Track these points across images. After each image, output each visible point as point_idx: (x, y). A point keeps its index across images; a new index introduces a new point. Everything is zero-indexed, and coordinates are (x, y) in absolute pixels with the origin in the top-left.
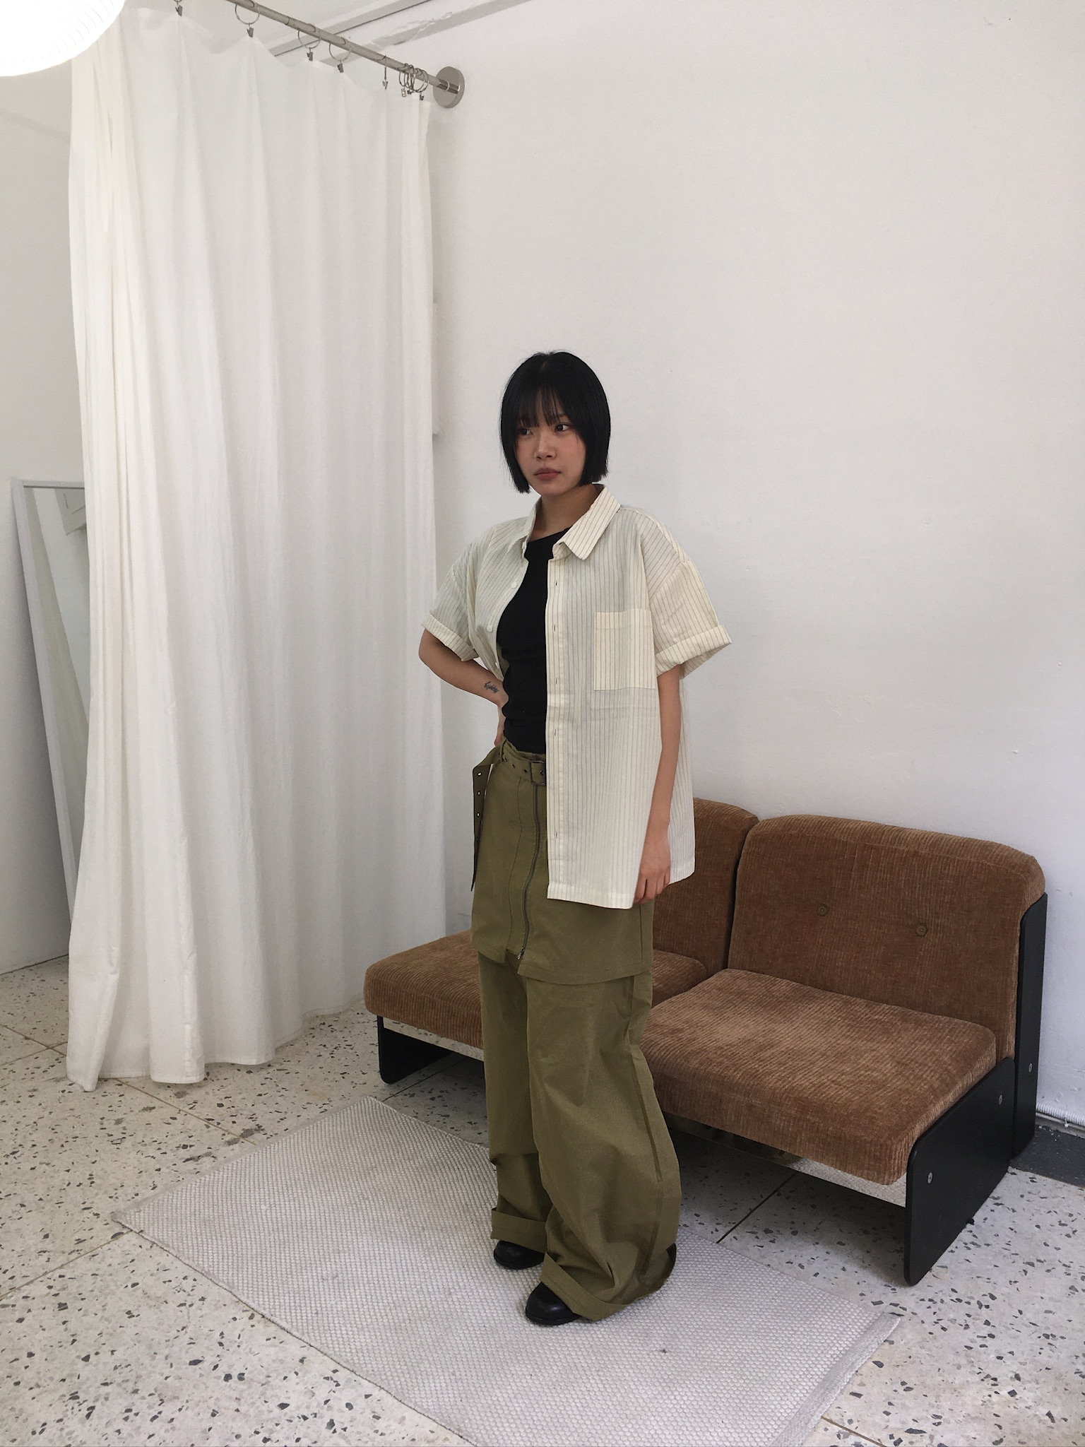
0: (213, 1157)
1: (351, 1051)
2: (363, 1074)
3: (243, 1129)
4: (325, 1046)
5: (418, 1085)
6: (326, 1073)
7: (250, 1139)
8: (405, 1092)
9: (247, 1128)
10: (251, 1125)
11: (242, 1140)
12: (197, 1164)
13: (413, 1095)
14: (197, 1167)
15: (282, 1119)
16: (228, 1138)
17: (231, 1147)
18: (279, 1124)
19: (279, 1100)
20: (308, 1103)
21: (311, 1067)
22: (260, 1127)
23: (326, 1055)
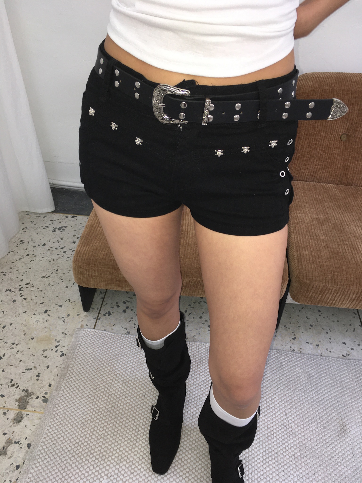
0: (15, 443)
1: (33, 289)
2: (61, 306)
3: (16, 400)
4: (10, 290)
5: (104, 303)
6: (33, 316)
7: (29, 408)
8: (102, 312)
9: (17, 397)
10: (18, 394)
11: (24, 412)
12: (9, 458)
13: (109, 314)
14: (12, 461)
15: (38, 376)
16: (12, 415)
17: (22, 423)
18: (39, 382)
19: (19, 356)
20: (44, 351)
21: (17, 314)
22: (27, 391)
23: (18, 298)
